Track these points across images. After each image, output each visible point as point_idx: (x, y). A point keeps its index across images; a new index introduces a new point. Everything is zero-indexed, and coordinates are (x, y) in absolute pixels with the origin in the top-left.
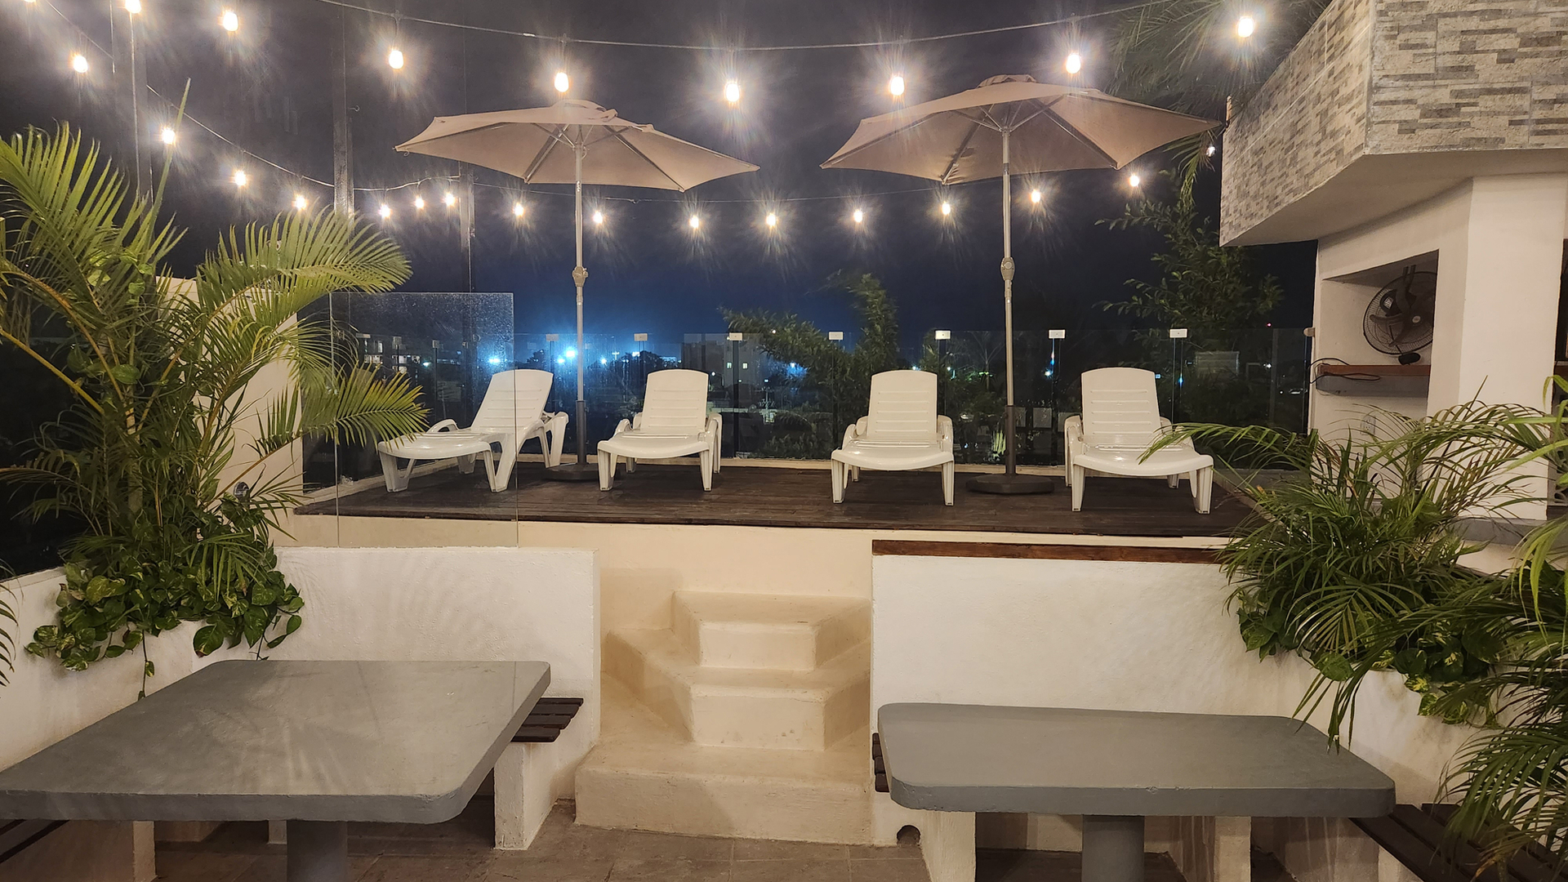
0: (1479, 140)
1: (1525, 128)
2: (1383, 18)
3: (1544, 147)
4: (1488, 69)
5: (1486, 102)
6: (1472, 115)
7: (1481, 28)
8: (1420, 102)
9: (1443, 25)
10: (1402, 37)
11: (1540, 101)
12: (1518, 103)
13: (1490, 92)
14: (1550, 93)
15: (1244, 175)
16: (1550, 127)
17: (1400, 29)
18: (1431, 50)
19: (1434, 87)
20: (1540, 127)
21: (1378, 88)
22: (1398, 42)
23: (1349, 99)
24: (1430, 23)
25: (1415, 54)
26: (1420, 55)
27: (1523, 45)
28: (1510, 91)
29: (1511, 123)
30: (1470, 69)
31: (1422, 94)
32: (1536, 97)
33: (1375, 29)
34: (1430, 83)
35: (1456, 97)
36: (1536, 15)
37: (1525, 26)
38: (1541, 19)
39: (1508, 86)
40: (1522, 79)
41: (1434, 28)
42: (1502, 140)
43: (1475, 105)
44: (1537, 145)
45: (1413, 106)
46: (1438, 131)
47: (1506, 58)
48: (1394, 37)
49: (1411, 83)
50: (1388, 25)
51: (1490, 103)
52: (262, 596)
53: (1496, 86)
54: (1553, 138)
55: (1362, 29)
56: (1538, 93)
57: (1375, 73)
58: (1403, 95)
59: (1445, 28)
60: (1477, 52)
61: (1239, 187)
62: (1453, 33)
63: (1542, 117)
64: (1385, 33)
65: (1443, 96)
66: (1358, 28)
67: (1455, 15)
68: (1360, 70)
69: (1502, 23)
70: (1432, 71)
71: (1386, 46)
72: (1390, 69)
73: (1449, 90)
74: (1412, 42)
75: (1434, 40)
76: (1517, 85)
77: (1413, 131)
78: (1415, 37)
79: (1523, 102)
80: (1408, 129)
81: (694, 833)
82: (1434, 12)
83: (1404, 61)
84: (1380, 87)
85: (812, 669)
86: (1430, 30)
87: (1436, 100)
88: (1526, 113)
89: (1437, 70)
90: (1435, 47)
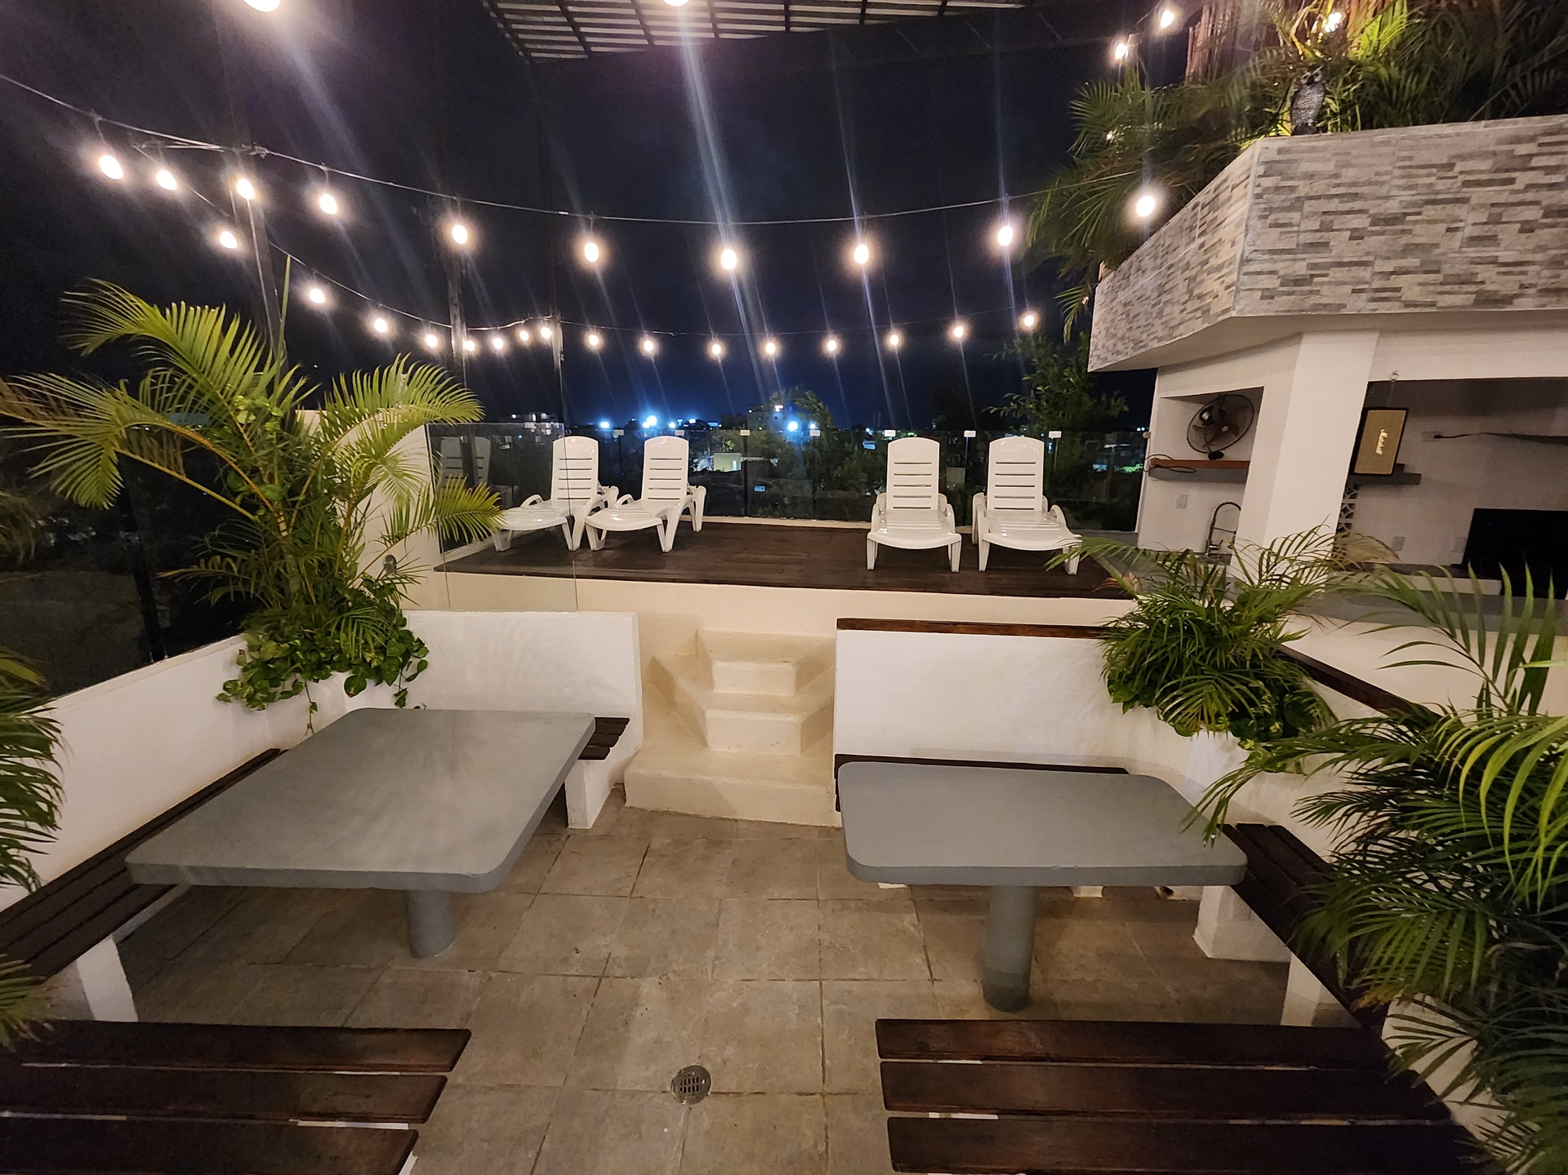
0: (1325, 305)
1: (1364, 296)
2: (1258, 201)
3: (1377, 312)
4: (1341, 246)
5: (1337, 274)
6: (1322, 284)
7: (1340, 209)
8: (1281, 273)
9: (1308, 207)
10: (1272, 217)
11: (1381, 273)
12: (1362, 275)
13: (1340, 264)
14: (1389, 266)
15: (1113, 321)
16: (1385, 295)
17: (1271, 210)
18: (1295, 229)
19: (1294, 260)
20: (1378, 295)
21: (1248, 261)
22: (1268, 221)
23: (1219, 268)
24: (1297, 204)
25: (1281, 233)
26: (1286, 233)
27: (1373, 224)
28: (1356, 264)
29: (1354, 291)
30: (1325, 245)
31: (1285, 267)
32: (1377, 269)
33: (1250, 210)
34: (1291, 256)
35: (1311, 269)
36: (1387, 198)
37: (1375, 207)
38: (1391, 201)
39: (1356, 259)
40: (1368, 254)
41: (1300, 209)
42: (1344, 306)
43: (1326, 275)
44: (1373, 310)
45: (1275, 277)
46: (1292, 297)
47: (1357, 235)
48: (1266, 217)
49: (1276, 257)
50: (1263, 206)
51: (1338, 275)
52: (395, 649)
53: (1345, 260)
54: (1387, 304)
55: (1237, 210)
56: (1381, 266)
57: (1247, 248)
58: (1267, 267)
59: (1310, 209)
60: (1333, 230)
61: (1107, 330)
62: (1315, 213)
63: (1379, 286)
64: (1259, 213)
65: (1301, 268)
66: (1232, 209)
67: (1318, 198)
68: (1233, 244)
69: (1357, 205)
70: (1294, 247)
71: (1257, 224)
72: (1260, 245)
73: (1305, 263)
74: (1281, 222)
75: (1299, 220)
76: (1363, 259)
77: (1272, 298)
78: (1283, 217)
79: (1365, 273)
80: (1268, 295)
81: (708, 815)
82: (1303, 195)
83: (1273, 239)
84: (1250, 260)
85: (793, 694)
86: (1298, 211)
87: (1294, 272)
88: (1367, 283)
89: (1298, 245)
90: (1299, 226)
